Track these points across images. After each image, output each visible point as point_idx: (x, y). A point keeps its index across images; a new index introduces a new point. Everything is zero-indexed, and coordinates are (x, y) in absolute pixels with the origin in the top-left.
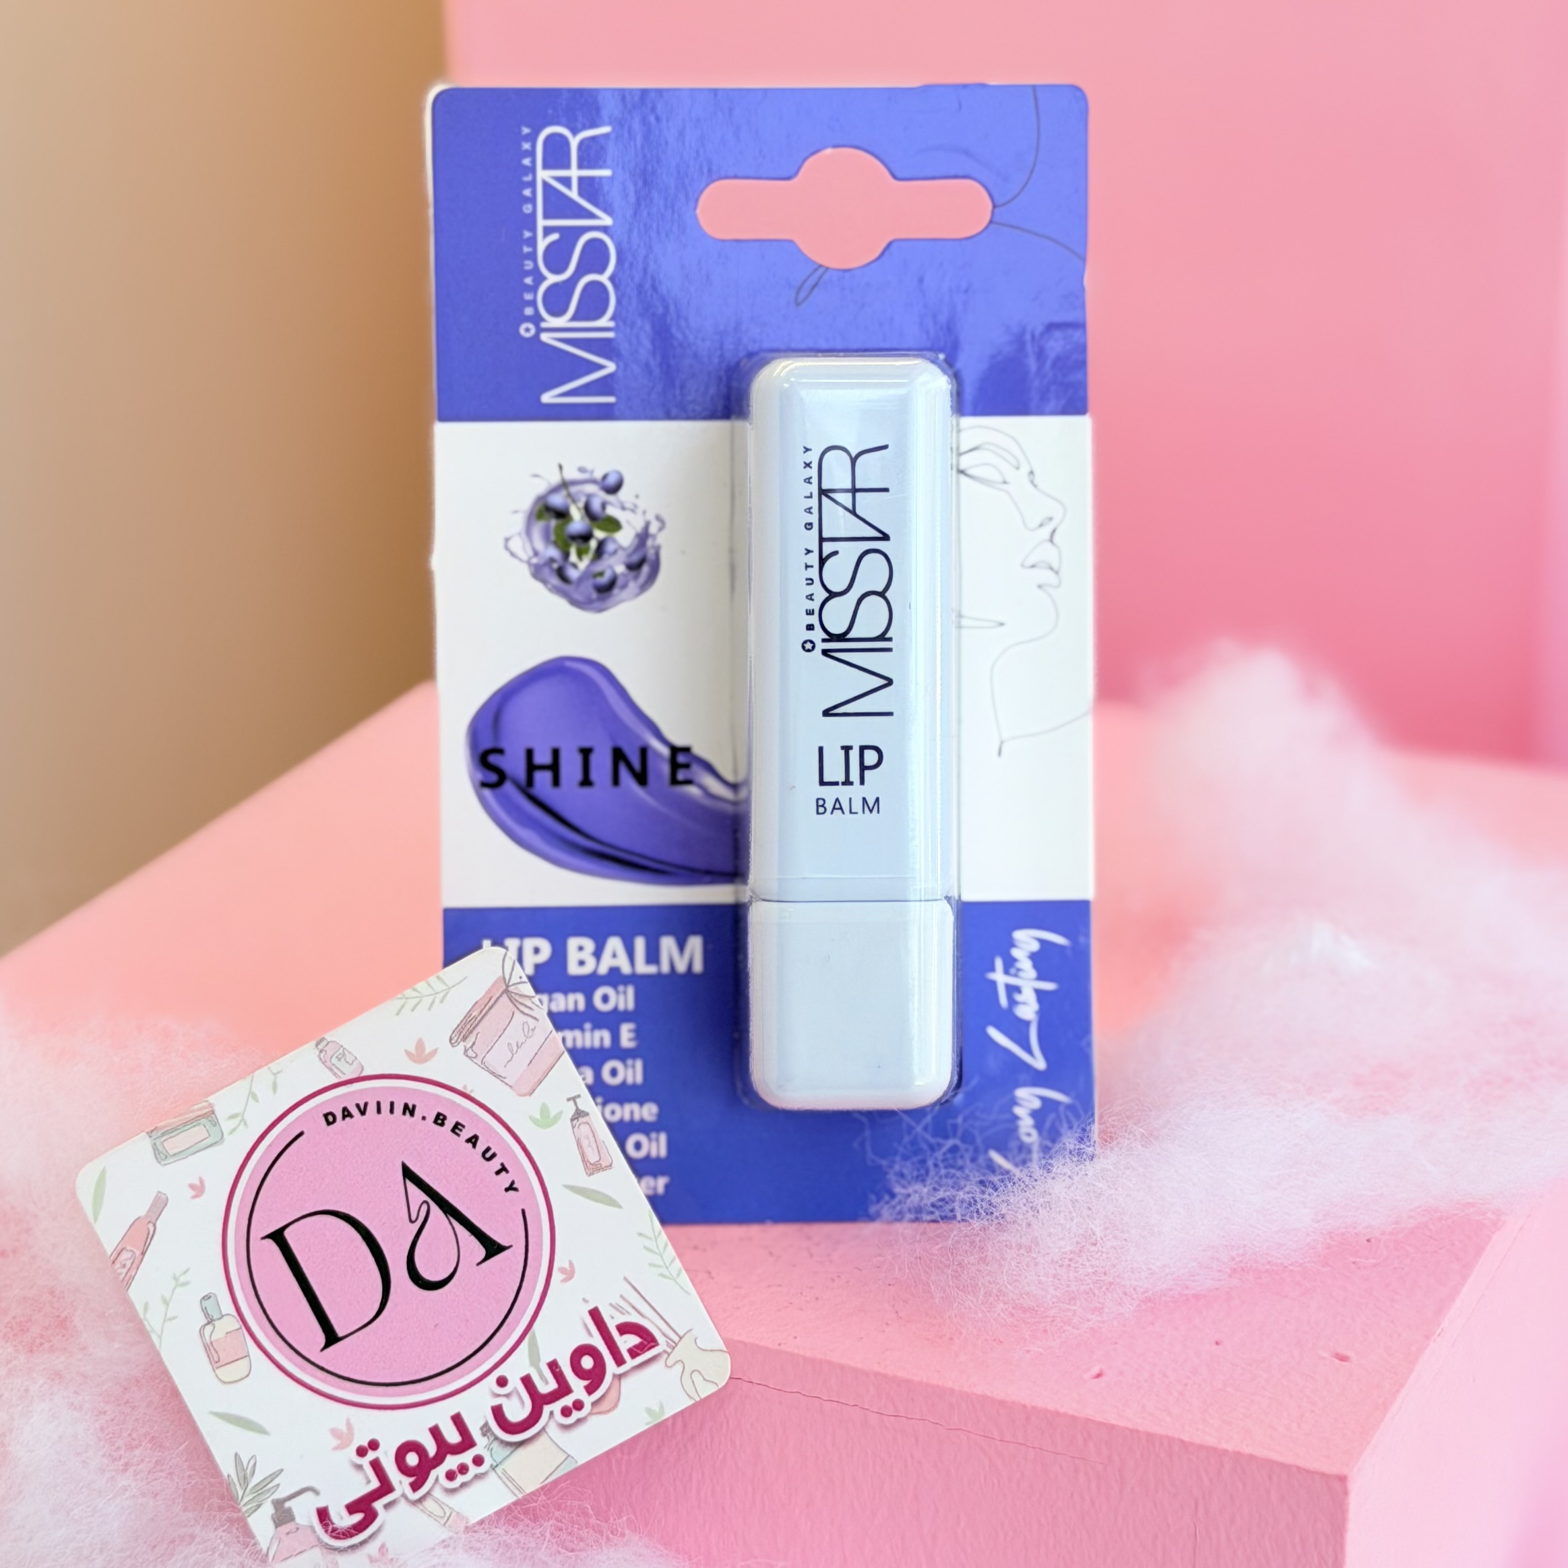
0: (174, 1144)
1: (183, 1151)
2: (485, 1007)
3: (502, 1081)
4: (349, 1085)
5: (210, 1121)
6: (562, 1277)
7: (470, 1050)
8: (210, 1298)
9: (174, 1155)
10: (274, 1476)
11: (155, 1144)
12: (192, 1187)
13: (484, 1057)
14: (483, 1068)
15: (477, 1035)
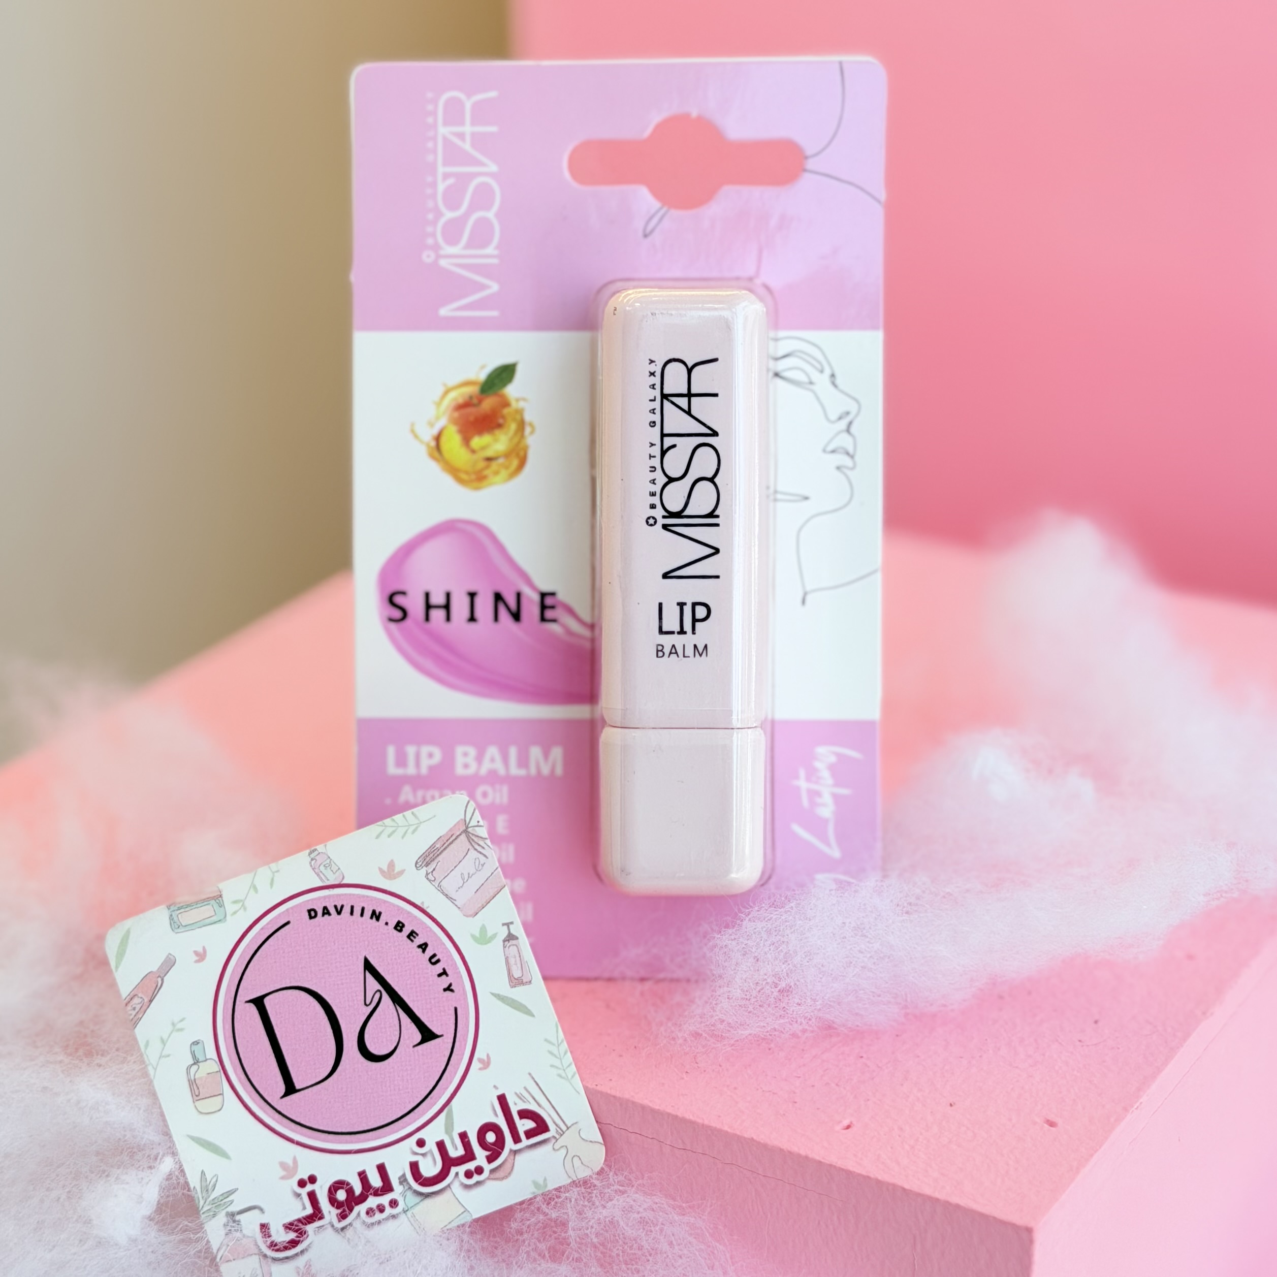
0: (186, 918)
1: (193, 924)
2: (447, 841)
3: (453, 903)
4: (331, 890)
5: (217, 903)
6: (481, 1066)
7: (431, 874)
8: (198, 1043)
9: (186, 926)
10: (230, 1192)
11: (171, 915)
12: (196, 953)
13: (442, 880)
14: (439, 890)
15: (439, 861)
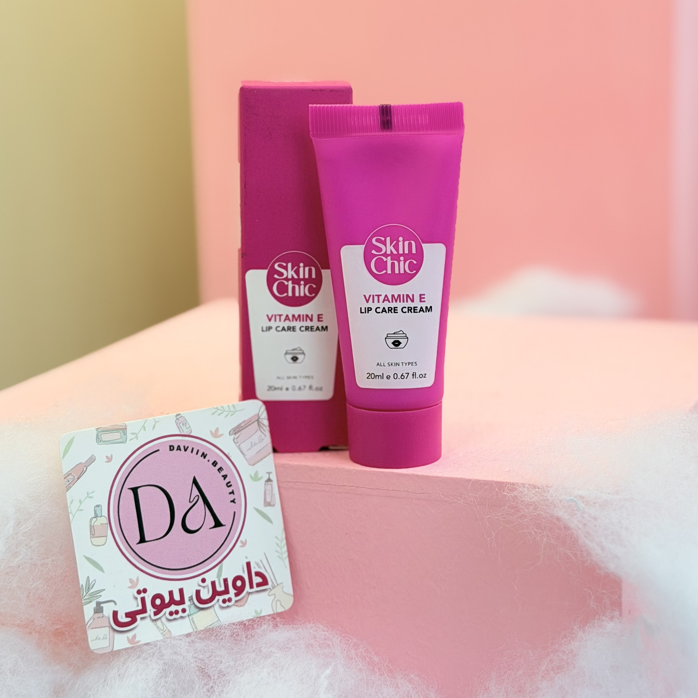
0: (105, 437)
1: (108, 441)
3: (244, 456)
4: (184, 437)
5: (123, 432)
6: (241, 544)
7: (236, 439)
8: (99, 506)
9: (104, 441)
10: (100, 591)
11: (98, 435)
12: (107, 457)
13: (240, 444)
14: (238, 448)
15: (241, 433)
